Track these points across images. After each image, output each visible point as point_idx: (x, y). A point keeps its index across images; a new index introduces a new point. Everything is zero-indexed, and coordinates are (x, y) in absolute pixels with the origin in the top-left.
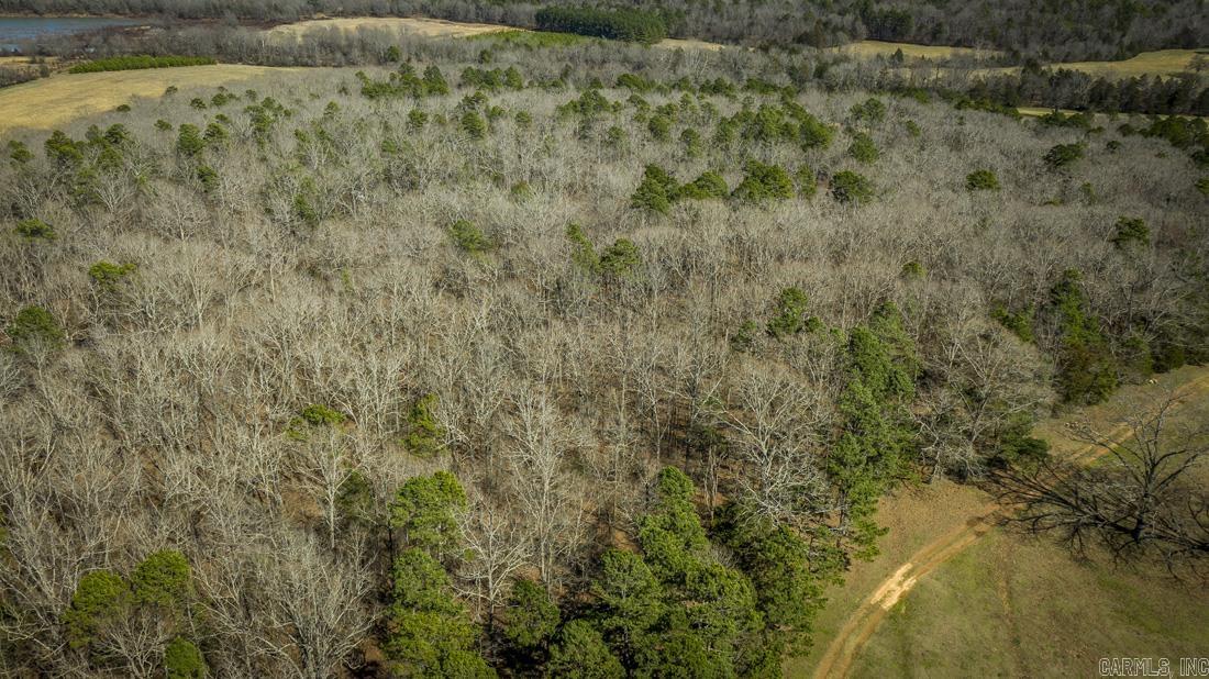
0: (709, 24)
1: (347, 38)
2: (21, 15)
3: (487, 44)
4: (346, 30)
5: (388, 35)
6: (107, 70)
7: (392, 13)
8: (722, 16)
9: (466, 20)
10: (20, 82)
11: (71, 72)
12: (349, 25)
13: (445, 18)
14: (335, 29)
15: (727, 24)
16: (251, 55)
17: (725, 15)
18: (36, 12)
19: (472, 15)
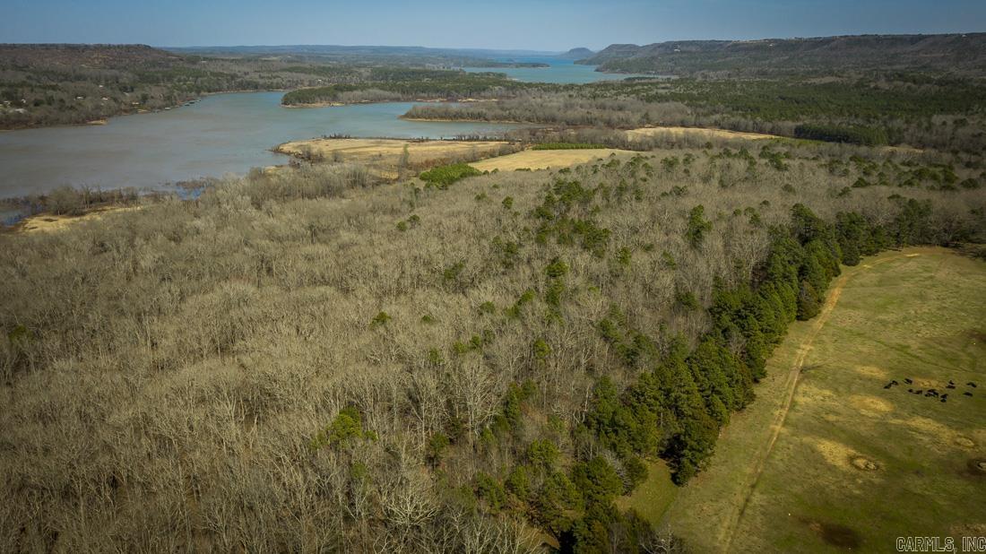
0: (922, 137)
1: (676, 137)
2: (478, 121)
3: (765, 143)
4: (677, 134)
5: (703, 137)
6: (550, 149)
7: (695, 126)
8: (932, 132)
9: (746, 131)
11: (533, 149)
12: (678, 131)
13: (731, 129)
14: (669, 133)
15: (934, 138)
16: (624, 145)
17: (934, 132)
18: (486, 120)
19: (751, 129)
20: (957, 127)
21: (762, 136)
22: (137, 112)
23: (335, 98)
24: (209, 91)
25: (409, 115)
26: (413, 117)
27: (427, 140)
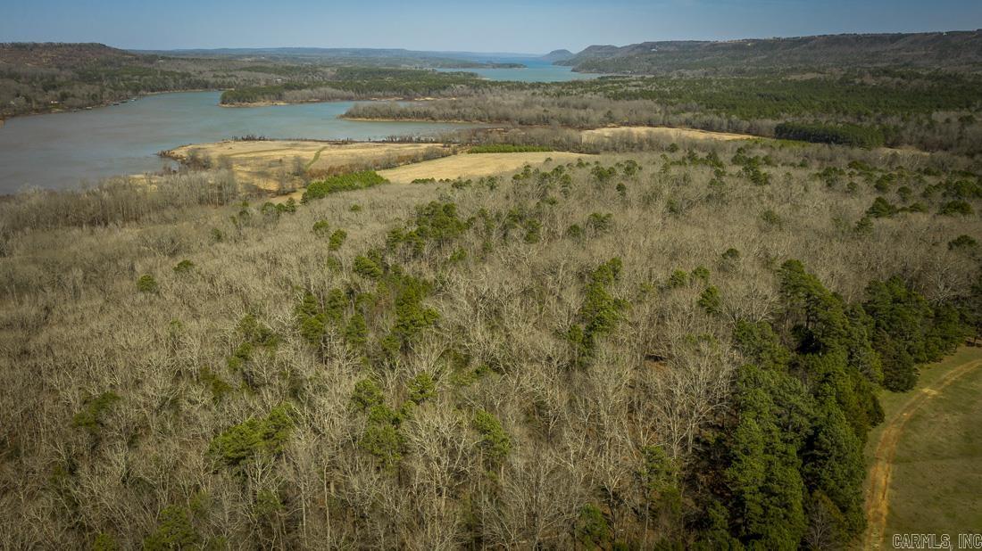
0: (923, 138)
1: (639, 138)
2: (425, 120)
3: (741, 145)
4: (639, 134)
5: (669, 138)
6: (489, 152)
7: (663, 125)
8: (934, 131)
9: (720, 130)
10: (443, 157)
11: (469, 153)
12: (641, 131)
13: (703, 128)
14: (630, 134)
15: (938, 138)
16: (576, 147)
17: (938, 131)
18: (433, 119)
19: (726, 128)
20: (963, 125)
21: (737, 137)
22: (50, 112)
23: (280, 97)
24: (153, 91)
25: (350, 115)
26: (353, 116)
27: (352, 142)
